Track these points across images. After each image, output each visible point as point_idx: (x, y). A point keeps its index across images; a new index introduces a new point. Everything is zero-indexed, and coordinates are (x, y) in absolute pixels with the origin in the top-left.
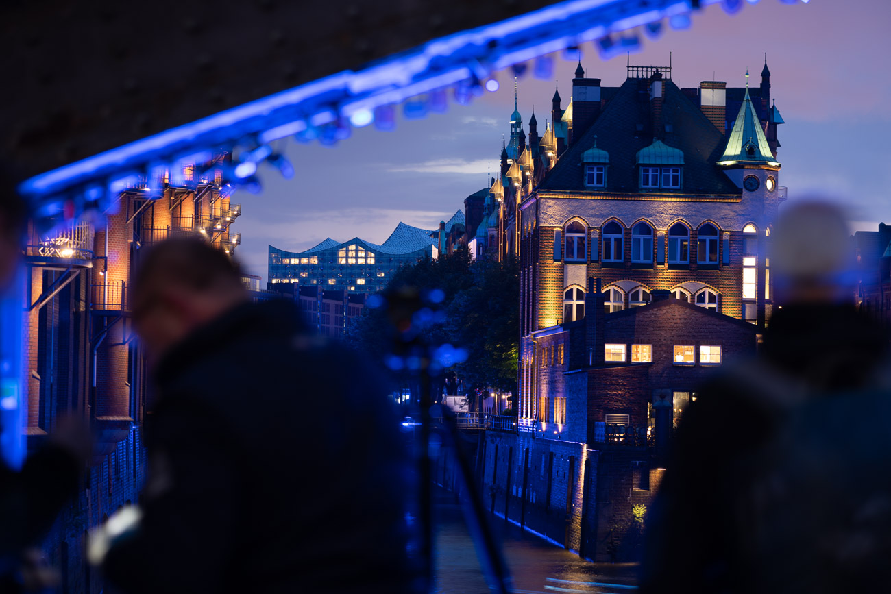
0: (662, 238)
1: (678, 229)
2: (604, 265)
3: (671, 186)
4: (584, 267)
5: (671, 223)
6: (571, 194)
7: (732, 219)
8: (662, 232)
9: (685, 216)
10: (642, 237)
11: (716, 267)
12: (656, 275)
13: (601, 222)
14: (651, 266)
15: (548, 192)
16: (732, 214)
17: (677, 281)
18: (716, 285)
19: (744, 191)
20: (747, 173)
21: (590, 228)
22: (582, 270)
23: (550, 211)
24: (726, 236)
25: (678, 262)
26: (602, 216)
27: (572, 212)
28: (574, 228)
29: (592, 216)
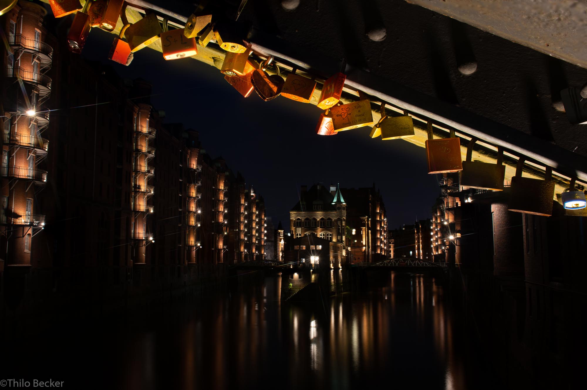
0: (318, 221)
1: (322, 219)
2: (305, 228)
3: (320, 209)
4: (301, 228)
5: (320, 218)
6: (297, 212)
7: (335, 216)
8: (318, 220)
9: (324, 216)
10: (314, 221)
11: (331, 228)
12: (317, 229)
13: (305, 218)
14: (316, 228)
15: (292, 211)
16: (335, 215)
17: (322, 231)
18: (331, 231)
19: (337, 210)
20: (338, 206)
21: (302, 219)
22: (300, 229)
23: (292, 216)
24: (333, 220)
25: (322, 227)
26: (305, 216)
27: (297, 216)
28: (299, 219)
29: (302, 216)
